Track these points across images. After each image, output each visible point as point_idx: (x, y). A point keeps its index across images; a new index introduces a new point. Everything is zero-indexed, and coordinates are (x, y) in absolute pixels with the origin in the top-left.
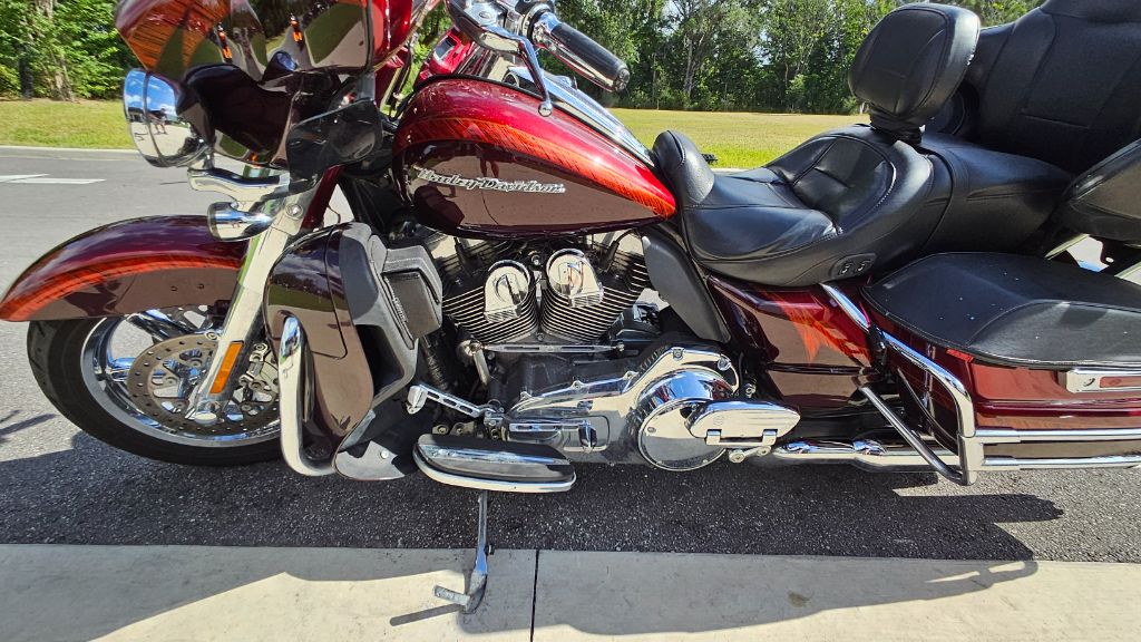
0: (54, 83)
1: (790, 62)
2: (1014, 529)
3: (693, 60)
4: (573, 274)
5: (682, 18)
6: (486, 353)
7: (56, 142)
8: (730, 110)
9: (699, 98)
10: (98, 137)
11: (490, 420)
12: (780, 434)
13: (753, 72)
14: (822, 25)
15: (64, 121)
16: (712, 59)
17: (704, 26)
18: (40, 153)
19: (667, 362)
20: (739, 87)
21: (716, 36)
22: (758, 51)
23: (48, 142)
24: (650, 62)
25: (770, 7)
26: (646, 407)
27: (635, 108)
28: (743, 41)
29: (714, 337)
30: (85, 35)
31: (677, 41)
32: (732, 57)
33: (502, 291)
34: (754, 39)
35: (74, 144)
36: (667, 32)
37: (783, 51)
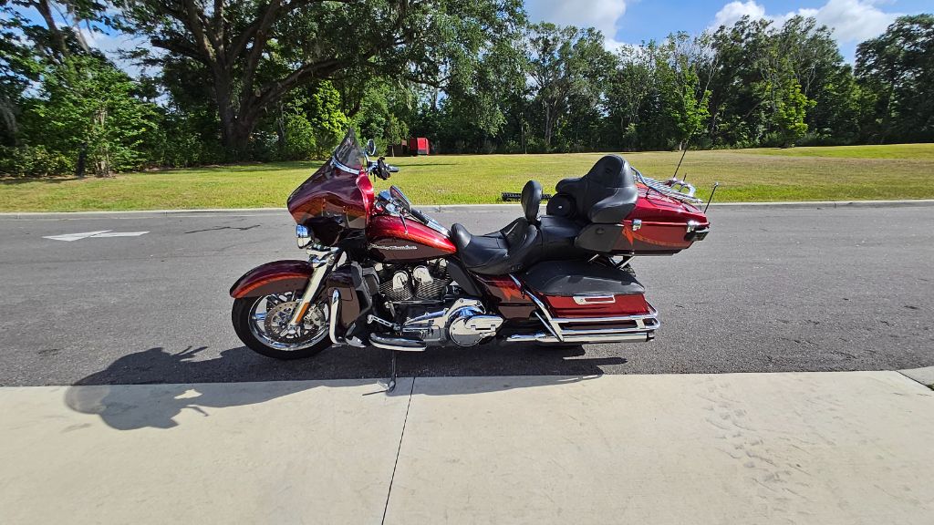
0: (100, 165)
1: (624, 114)
2: (601, 367)
3: (550, 117)
4: (422, 274)
5: (540, 88)
6: (394, 305)
7: (108, 208)
8: (581, 152)
9: (558, 143)
10: (135, 202)
11: (396, 328)
12: (497, 326)
13: (597, 123)
14: (645, 88)
15: (110, 192)
16: (565, 115)
17: (557, 92)
18: (100, 216)
19: (458, 304)
20: (587, 134)
21: (567, 99)
22: (600, 107)
23: (103, 208)
24: (518, 120)
25: (606, 76)
26: (451, 320)
27: (509, 153)
28: (587, 101)
29: (475, 294)
30: (122, 134)
31: (537, 103)
32: (580, 113)
33: (399, 280)
34: (595, 100)
35: (121, 207)
36: (529, 97)
37: (619, 107)
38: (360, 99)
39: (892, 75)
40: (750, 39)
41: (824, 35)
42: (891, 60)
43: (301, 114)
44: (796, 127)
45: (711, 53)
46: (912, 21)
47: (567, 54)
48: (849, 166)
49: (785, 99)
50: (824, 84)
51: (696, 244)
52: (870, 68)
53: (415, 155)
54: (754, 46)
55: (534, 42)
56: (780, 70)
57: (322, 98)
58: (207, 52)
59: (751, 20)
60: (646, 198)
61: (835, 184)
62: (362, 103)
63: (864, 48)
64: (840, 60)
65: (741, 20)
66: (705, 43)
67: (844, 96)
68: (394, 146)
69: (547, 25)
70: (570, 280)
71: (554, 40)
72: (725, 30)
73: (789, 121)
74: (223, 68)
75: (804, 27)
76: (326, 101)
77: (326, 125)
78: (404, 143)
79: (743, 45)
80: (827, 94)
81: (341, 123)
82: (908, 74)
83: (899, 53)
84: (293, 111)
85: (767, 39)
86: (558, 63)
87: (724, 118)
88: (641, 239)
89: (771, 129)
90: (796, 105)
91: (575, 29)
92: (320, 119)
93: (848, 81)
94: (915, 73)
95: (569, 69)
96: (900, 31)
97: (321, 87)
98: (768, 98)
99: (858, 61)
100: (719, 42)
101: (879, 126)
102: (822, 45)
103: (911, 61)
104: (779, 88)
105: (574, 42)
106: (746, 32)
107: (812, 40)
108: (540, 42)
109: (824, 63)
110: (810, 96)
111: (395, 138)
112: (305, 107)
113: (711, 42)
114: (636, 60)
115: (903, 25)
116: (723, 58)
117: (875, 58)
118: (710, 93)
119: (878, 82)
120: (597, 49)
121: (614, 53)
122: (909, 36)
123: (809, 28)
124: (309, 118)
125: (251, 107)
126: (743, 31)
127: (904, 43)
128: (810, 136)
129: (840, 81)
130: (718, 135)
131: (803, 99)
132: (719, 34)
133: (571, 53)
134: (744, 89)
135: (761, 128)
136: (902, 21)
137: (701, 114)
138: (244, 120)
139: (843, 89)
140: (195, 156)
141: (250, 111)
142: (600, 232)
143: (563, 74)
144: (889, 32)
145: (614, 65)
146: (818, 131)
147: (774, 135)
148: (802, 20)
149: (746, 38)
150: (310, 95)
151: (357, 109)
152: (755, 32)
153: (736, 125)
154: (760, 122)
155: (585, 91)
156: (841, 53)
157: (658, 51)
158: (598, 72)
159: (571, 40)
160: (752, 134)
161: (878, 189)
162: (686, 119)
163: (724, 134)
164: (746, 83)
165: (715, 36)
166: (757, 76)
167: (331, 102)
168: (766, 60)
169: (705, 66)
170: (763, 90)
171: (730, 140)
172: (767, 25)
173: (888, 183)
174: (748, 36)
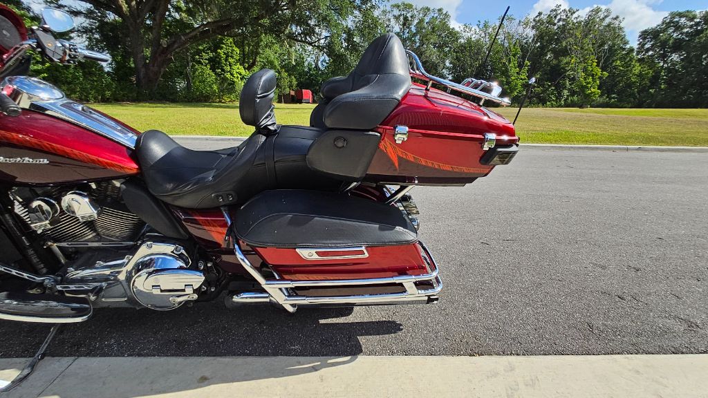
1: (463, 78)
4: (78, 204)
12: (195, 286)
14: (480, 57)
19: (144, 250)
22: (445, 72)
28: (435, 66)
29: (171, 235)
34: (442, 66)
37: (459, 72)
38: (257, 56)
39: (663, 57)
40: (561, 23)
41: (617, 22)
42: (664, 44)
43: (206, 66)
44: (592, 93)
45: (531, 33)
46: (681, 15)
47: (421, 29)
48: (634, 121)
49: (585, 70)
50: (613, 61)
51: (499, 169)
52: (648, 50)
53: (301, 103)
54: (563, 29)
55: (397, 18)
56: (582, 48)
57: (225, 54)
58: (121, 8)
59: (562, 8)
60: (426, 96)
61: (626, 132)
62: (258, 59)
63: (645, 35)
64: (626, 43)
65: (554, 8)
66: (526, 24)
67: (627, 71)
68: (284, 95)
69: (406, 5)
70: (291, 223)
71: (411, 17)
72: (542, 16)
73: (587, 88)
74: (136, 22)
75: (602, 16)
76: (227, 56)
77: (228, 76)
78: (293, 93)
79: (556, 27)
80: (615, 69)
81: (240, 74)
82: (675, 57)
83: (670, 39)
84: (199, 63)
85: (573, 24)
86: (415, 35)
87: (538, 84)
88: (411, 157)
89: (573, 93)
90: (593, 75)
91: (428, 9)
92: (223, 70)
93: (631, 60)
94: (680, 56)
95: (422, 40)
96: (671, 23)
97: (224, 44)
98: (573, 69)
99: (639, 44)
100: (537, 24)
101: (652, 95)
102: (614, 31)
103: (678, 46)
104: (581, 62)
105: (427, 19)
106: (558, 17)
107: (606, 26)
108: (402, 18)
109: (614, 45)
110: (603, 69)
111: (284, 89)
112: (210, 60)
113: (532, 24)
114: (474, 36)
115: (674, 18)
116: (540, 37)
117: (652, 43)
118: (529, 64)
119: (653, 61)
120: (444, 26)
121: (457, 29)
122: (678, 27)
123: (606, 17)
124: (213, 69)
125: (160, 55)
126: (555, 17)
127: (674, 32)
128: (601, 100)
129: (625, 59)
130: (534, 97)
131: (598, 71)
132: (538, 19)
133: (424, 28)
134: (555, 62)
135: (566, 92)
136: (673, 15)
137: (522, 79)
138: (153, 66)
139: (627, 65)
140: (108, 93)
141: (159, 59)
142: (340, 144)
143: (418, 44)
144: (663, 23)
145: (457, 39)
146: (607, 97)
147: (575, 98)
148: (601, 11)
149: (558, 22)
150: (215, 51)
151: (253, 64)
152: (564, 17)
153: (547, 89)
154: (565, 88)
155: (434, 58)
156: (627, 38)
157: (491, 30)
158: (445, 44)
159: (426, 18)
160: (559, 96)
161: (661, 137)
162: (510, 83)
163: (538, 96)
164: (556, 57)
165: (534, 20)
166: (565, 52)
167: (232, 57)
168: (572, 40)
169: (526, 43)
170: (568, 63)
171: (542, 101)
172: (574, 13)
173: (668, 133)
174: (559, 20)
